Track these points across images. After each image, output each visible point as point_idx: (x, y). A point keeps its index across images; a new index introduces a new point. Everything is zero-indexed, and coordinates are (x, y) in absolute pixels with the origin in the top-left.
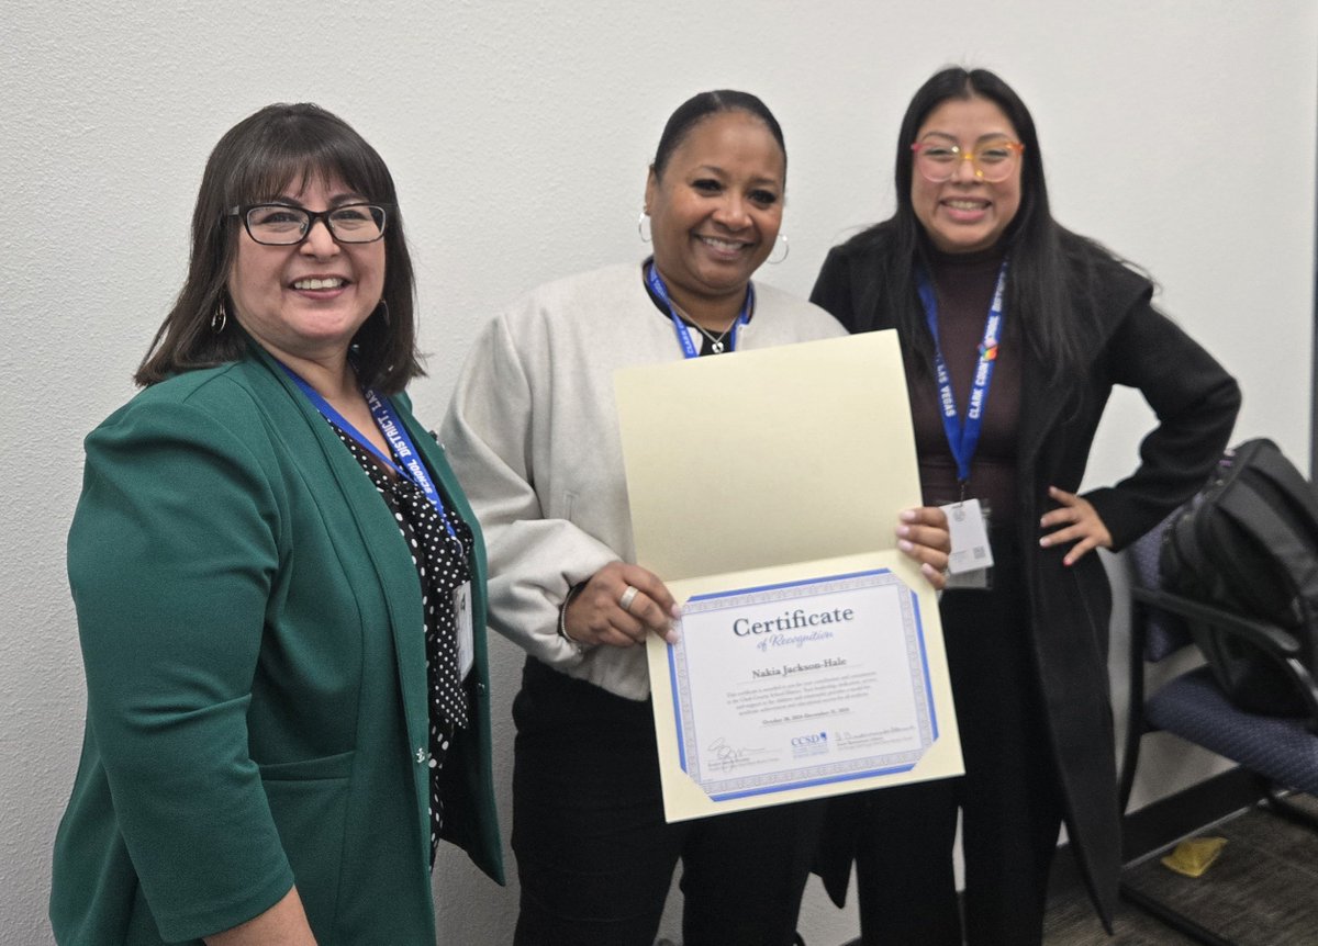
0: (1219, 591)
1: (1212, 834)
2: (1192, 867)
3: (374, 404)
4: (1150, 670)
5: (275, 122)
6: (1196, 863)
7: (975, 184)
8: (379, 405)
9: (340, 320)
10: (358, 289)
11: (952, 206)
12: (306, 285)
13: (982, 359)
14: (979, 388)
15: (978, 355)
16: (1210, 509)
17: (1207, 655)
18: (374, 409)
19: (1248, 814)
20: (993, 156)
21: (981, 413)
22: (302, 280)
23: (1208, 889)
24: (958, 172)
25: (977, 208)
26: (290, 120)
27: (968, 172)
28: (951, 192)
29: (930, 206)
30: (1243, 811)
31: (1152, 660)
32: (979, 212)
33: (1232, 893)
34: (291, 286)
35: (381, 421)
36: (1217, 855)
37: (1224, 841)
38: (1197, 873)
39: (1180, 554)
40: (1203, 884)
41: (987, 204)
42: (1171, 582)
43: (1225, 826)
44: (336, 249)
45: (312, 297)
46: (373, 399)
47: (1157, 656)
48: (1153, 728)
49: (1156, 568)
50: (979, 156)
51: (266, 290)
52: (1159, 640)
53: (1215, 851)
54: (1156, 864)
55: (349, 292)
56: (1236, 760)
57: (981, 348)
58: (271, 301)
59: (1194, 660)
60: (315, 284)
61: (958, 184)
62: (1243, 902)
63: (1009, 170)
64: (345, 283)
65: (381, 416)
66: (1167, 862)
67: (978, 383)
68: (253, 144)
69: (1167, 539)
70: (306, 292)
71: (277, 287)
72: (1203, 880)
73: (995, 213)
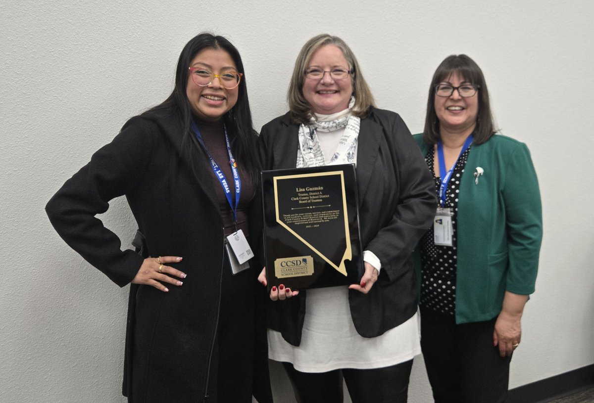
7: (220, 89)
10: (467, 111)
11: (207, 98)
12: (451, 108)
13: (233, 167)
14: (236, 179)
15: (230, 165)
20: (228, 77)
22: (450, 106)
24: (212, 82)
25: (219, 100)
27: (216, 83)
28: (208, 91)
29: (196, 96)
34: (447, 108)
41: (224, 98)
44: (460, 98)
45: (452, 112)
50: (222, 76)
60: (453, 108)
61: (211, 88)
70: (451, 110)
73: (227, 103)
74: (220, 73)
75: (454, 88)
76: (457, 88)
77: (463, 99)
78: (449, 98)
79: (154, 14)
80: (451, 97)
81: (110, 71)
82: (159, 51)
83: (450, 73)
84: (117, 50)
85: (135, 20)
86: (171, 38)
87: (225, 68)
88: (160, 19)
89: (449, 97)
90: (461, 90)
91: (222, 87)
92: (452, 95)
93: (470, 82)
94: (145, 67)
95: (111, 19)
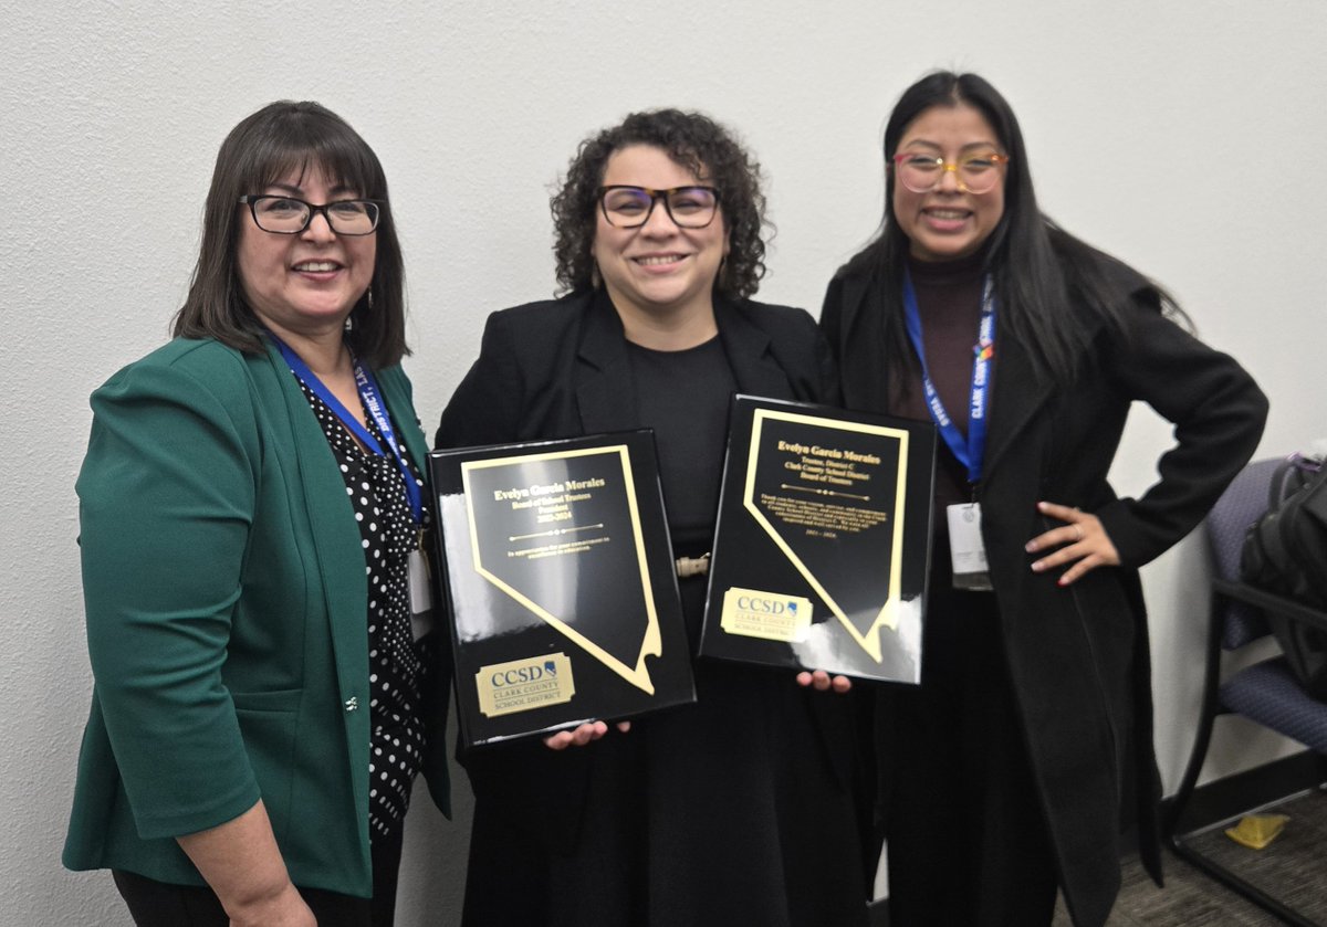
0: (1302, 587)
1: (1276, 811)
2: (1255, 839)
3: (361, 380)
4: (1226, 655)
5: (282, 117)
6: (1259, 836)
7: (958, 194)
8: (366, 382)
9: (335, 301)
10: (351, 274)
11: (933, 216)
12: (305, 268)
13: (978, 360)
14: (979, 387)
15: (973, 357)
16: (1297, 509)
17: (1283, 644)
18: (360, 384)
19: (1310, 796)
20: (977, 166)
21: (984, 412)
22: (302, 263)
23: (1272, 860)
24: (941, 182)
25: (958, 218)
26: (296, 116)
27: (950, 182)
28: (934, 202)
29: (912, 214)
30: (1305, 793)
31: (1229, 647)
32: (961, 222)
33: (1295, 866)
34: (294, 269)
35: (365, 395)
36: (1280, 830)
37: (1287, 818)
38: (1260, 845)
39: (1262, 550)
40: (1268, 855)
41: (969, 214)
42: (1251, 577)
43: (1288, 804)
44: (333, 237)
45: (311, 278)
46: (361, 375)
47: (1235, 644)
48: (1226, 711)
49: (1238, 562)
50: (963, 164)
51: (271, 272)
52: (1237, 629)
53: (1278, 827)
54: (1221, 835)
55: (343, 276)
56: (1308, 744)
57: (976, 349)
58: (274, 282)
59: (1271, 649)
60: (313, 267)
61: (941, 193)
62: (1305, 876)
63: (991, 181)
64: (338, 267)
65: (367, 392)
66: (1231, 833)
67: (976, 383)
68: (262, 136)
69: (1250, 537)
70: (306, 274)
71: (281, 270)
72: (1266, 852)
73: (977, 223)
74: (959, 159)
75: (314, 210)
76: (323, 210)
77: (341, 239)
78: (297, 237)
79: (133, 12)
80: (307, 235)
81: (28, 149)
82: (147, 101)
83: (300, 163)
84: (43, 97)
85: (85, 26)
86: (175, 69)
87: (968, 148)
88: (147, 24)
89: (299, 233)
90: (331, 214)
91: (962, 187)
92: (307, 227)
93: (357, 189)
94: (113, 140)
95: (24, 24)
